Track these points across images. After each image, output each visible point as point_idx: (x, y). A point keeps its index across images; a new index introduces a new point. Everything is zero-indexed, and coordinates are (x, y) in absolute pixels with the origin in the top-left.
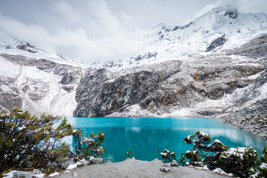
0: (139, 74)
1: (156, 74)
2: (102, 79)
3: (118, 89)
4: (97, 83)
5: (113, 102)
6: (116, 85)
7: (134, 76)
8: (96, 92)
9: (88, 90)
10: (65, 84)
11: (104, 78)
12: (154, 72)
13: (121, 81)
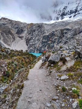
0: (64, 30)
1: (73, 30)
2: (41, 32)
3: (51, 39)
4: (38, 35)
5: (48, 46)
6: (49, 36)
7: (60, 31)
8: (38, 40)
9: (34, 38)
10: (19, 34)
11: (42, 32)
12: (73, 29)
13: (52, 34)
